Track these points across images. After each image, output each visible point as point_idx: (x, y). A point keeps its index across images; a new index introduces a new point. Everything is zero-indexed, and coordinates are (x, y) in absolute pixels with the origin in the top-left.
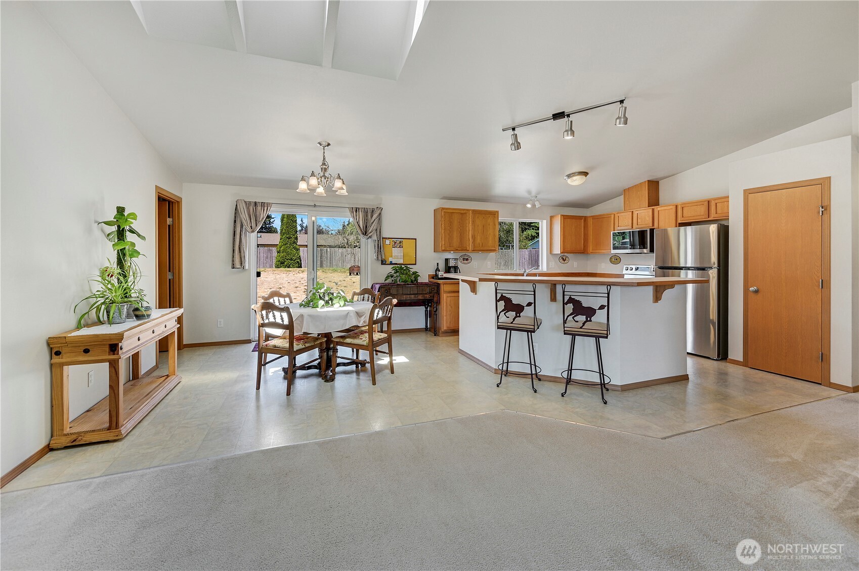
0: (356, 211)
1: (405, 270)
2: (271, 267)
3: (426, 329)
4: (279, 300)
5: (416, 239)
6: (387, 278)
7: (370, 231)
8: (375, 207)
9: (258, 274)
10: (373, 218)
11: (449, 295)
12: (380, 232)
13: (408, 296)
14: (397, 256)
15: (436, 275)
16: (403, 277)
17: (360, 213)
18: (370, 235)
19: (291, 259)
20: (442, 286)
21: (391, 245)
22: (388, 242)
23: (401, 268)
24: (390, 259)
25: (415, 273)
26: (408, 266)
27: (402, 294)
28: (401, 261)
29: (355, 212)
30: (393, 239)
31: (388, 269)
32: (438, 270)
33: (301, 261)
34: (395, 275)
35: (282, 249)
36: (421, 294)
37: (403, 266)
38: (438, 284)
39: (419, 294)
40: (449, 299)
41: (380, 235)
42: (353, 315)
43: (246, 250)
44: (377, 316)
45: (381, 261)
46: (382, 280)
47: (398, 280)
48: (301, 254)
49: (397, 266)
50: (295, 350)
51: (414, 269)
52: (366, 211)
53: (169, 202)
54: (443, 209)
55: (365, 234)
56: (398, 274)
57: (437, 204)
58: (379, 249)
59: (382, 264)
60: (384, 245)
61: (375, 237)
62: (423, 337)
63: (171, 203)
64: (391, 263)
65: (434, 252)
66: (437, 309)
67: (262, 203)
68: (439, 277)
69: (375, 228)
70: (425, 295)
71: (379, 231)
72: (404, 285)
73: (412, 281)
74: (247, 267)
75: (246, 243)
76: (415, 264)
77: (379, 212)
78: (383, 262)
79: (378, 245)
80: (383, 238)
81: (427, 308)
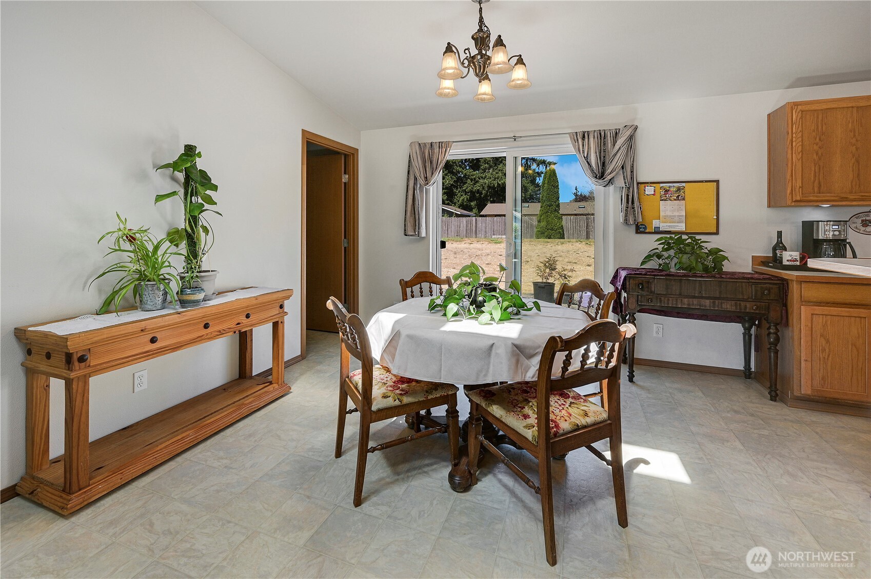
0: (584, 137)
1: (688, 245)
2: (531, 237)
3: (747, 374)
4: (431, 288)
5: (717, 182)
6: (648, 258)
7: (609, 171)
8: (621, 127)
9: (443, 245)
10: (617, 147)
11: (818, 310)
12: (632, 172)
13: (695, 301)
14: (672, 217)
15: (776, 261)
16: (685, 258)
17: (591, 139)
18: (609, 177)
19: (552, 229)
20: (795, 289)
21: (658, 196)
22: (649, 190)
23: (680, 241)
24: (656, 223)
25: (715, 252)
26: (698, 237)
27: (680, 295)
28: (681, 227)
29: (580, 140)
30: (662, 185)
31: (650, 243)
32: (779, 246)
33: (563, 231)
34: (665, 254)
35: (542, 217)
36: (731, 299)
37: (684, 237)
38: (783, 279)
39: (727, 299)
40: (818, 321)
41: (632, 178)
42: (502, 352)
43: (422, 210)
44: (565, 369)
45: (634, 227)
46: (636, 263)
47: (673, 264)
48: (564, 223)
49: (668, 236)
50: (374, 408)
51: (712, 243)
52: (602, 136)
53: (346, 156)
54: (796, 104)
55: (602, 176)
56: (672, 252)
57: (775, 99)
58: (631, 203)
59: (637, 232)
60: (642, 197)
61: (620, 182)
62: (738, 386)
63: (347, 156)
64: (657, 231)
65: (769, 206)
66: (777, 340)
67: (439, 143)
68: (785, 263)
69: (620, 164)
70: (743, 304)
71: (629, 169)
72: (684, 276)
73: (706, 269)
74: (423, 234)
75: (422, 201)
76: (717, 233)
77: (628, 133)
78: (640, 229)
79: (628, 196)
80: (638, 183)
81: (749, 329)
